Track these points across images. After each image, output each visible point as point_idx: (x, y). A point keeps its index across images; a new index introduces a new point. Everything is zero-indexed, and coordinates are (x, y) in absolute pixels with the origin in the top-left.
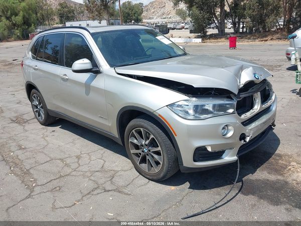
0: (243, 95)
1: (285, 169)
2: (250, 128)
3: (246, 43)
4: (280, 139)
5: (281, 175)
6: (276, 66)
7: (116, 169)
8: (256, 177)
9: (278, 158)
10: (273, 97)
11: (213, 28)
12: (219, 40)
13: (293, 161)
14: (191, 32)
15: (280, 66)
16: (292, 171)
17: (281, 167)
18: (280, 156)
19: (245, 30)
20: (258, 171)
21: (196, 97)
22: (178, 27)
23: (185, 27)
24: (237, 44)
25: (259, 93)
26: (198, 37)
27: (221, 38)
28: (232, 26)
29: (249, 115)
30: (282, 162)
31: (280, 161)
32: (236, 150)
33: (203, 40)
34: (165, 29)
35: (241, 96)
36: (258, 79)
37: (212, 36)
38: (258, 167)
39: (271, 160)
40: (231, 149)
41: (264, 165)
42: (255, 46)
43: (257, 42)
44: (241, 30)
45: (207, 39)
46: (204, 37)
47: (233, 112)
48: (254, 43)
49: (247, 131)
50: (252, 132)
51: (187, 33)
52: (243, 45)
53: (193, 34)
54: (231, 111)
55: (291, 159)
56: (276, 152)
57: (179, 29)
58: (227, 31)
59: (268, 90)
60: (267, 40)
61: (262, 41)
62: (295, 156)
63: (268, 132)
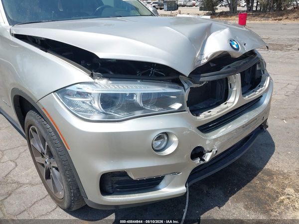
0: (206, 78)
1: (275, 200)
2: (214, 137)
3: (258, 22)
4: (276, 145)
5: (266, 212)
6: (286, 46)
7: (21, 181)
8: (224, 213)
9: (266, 178)
10: (267, 84)
11: (225, 6)
12: (229, 18)
13: (290, 186)
14: (201, 9)
15: (291, 46)
16: (285, 206)
17: (269, 195)
18: (270, 174)
19: (259, 8)
20: (229, 202)
21: (109, 78)
22: (188, 4)
23: (196, 5)
24: (247, 22)
25: (238, 75)
26: (207, 14)
27: (231, 16)
28: (246, 4)
29: (215, 113)
30: (271, 186)
31: (269, 185)
32: (185, 175)
33: (211, 18)
34: (173, 5)
35: (202, 79)
36: (237, 49)
37: (222, 14)
38: (232, 192)
39: (256, 181)
40: (174, 173)
41: (241, 191)
42: (268, 24)
43: (270, 21)
44: (254, 9)
45: (216, 17)
46: (213, 15)
47: (181, 108)
48: (266, 21)
49: (208, 142)
50: (218, 143)
51: (196, 10)
52: (254, 24)
53: (203, 11)
54: (177, 106)
55: (286, 182)
56: (266, 167)
57: (190, 6)
58: (239, 8)
59: (260, 71)
60: (281, 20)
61: (276, 20)
62: (293, 175)
63: (255, 137)
